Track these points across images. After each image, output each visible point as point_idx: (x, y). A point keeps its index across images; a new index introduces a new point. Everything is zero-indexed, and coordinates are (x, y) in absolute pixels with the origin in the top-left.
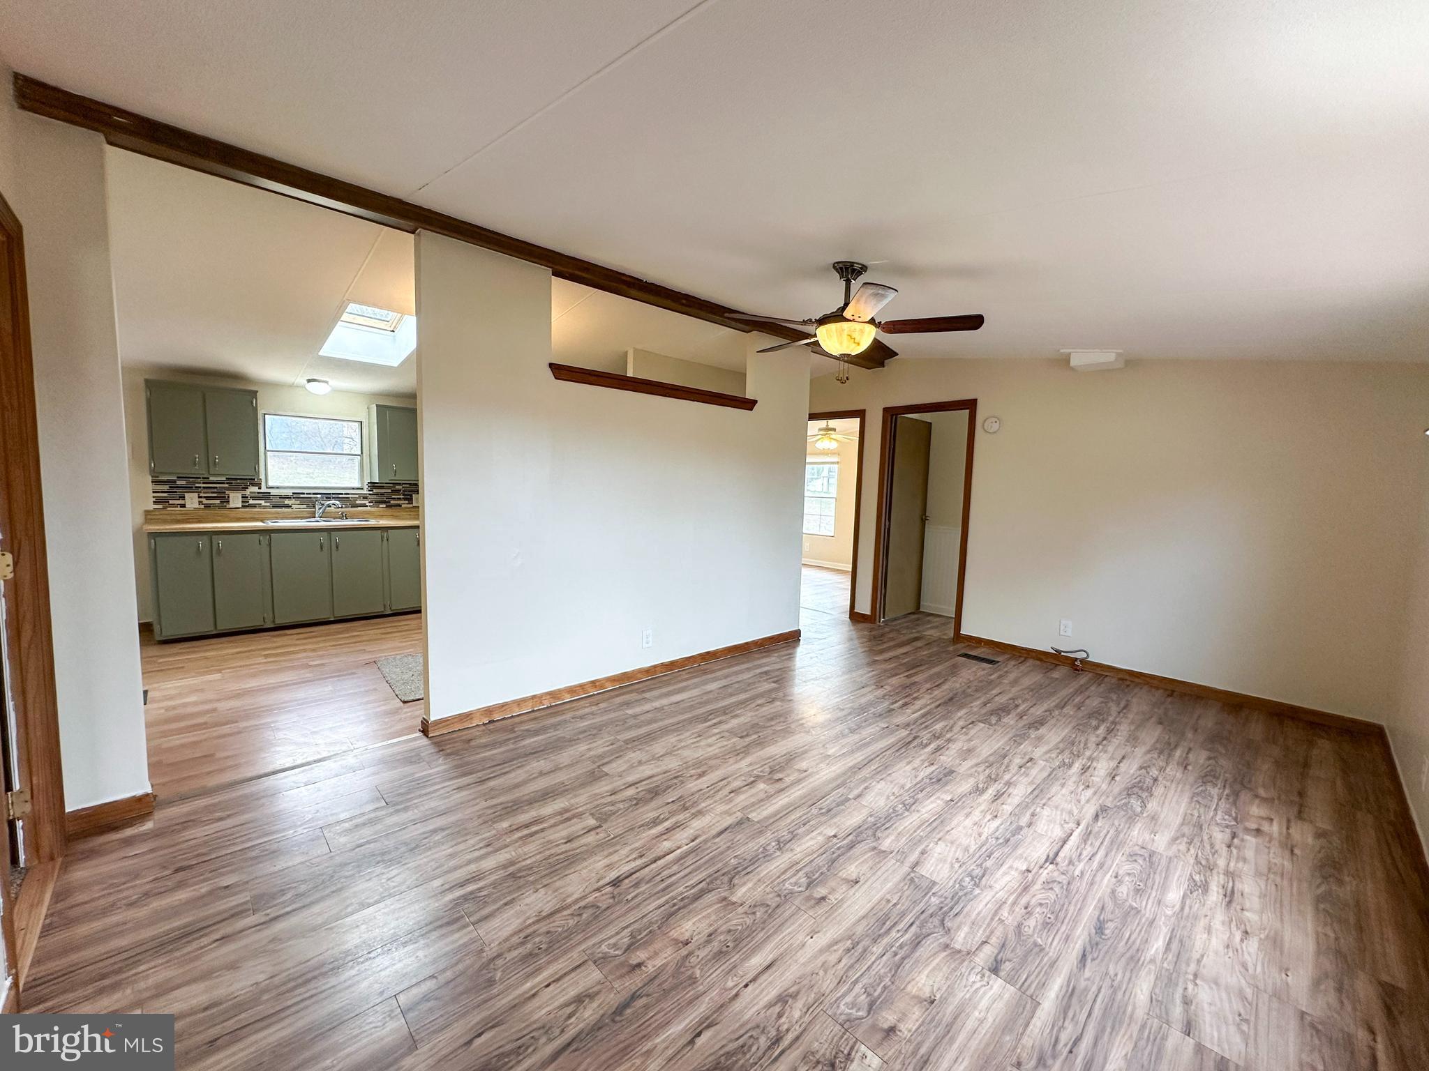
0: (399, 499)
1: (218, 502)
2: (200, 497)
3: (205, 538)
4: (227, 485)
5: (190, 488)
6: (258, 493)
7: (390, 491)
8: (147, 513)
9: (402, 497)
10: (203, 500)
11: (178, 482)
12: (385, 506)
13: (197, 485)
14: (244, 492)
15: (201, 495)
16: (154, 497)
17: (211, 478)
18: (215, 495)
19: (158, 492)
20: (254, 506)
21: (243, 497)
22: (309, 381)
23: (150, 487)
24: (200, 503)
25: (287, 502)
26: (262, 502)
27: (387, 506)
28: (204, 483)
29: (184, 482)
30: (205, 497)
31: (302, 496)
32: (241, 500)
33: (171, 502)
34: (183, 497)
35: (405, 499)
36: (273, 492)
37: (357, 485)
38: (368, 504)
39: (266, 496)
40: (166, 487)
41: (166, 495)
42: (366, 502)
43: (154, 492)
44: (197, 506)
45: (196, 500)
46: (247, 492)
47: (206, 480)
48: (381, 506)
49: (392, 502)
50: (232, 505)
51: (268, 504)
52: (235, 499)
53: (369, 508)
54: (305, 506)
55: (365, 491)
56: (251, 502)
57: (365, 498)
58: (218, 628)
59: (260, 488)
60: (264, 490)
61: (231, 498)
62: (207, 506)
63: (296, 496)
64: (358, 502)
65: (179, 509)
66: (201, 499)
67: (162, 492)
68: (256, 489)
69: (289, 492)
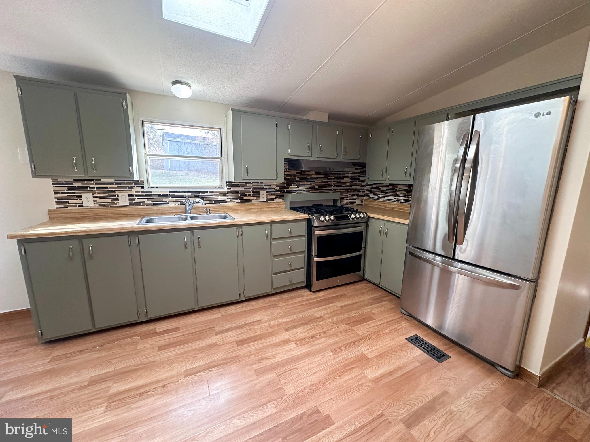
0: (250, 195)
1: (110, 201)
2: (94, 197)
3: (76, 242)
4: (116, 186)
5: (85, 189)
6: (142, 192)
7: (243, 189)
8: (50, 212)
9: (252, 193)
10: (98, 199)
11: (75, 184)
12: (239, 201)
13: (91, 186)
14: (130, 192)
15: (96, 195)
16: (56, 198)
17: (102, 180)
18: (107, 195)
19: (59, 193)
20: (139, 204)
21: (130, 196)
22: (174, 83)
23: (52, 189)
24: (95, 202)
25: (165, 200)
26: (145, 200)
27: (241, 202)
28: (96, 184)
29: (80, 184)
30: (98, 197)
31: (176, 194)
32: (127, 198)
33: (70, 202)
34: (80, 197)
35: (254, 195)
36: (154, 191)
37: (218, 184)
38: (227, 200)
39: (148, 195)
40: (65, 189)
41: (65, 195)
42: (225, 198)
43: (55, 193)
44: (92, 204)
45: (91, 199)
46: (133, 192)
47: (98, 182)
48: (237, 201)
49: (245, 198)
50: (121, 203)
51: (150, 202)
52: (124, 198)
53: (227, 203)
54: (179, 203)
55: (225, 190)
56: (137, 200)
57: (225, 195)
58: (97, 327)
59: (143, 188)
60: (146, 190)
61: (120, 198)
62: (101, 205)
63: (172, 194)
64: (219, 199)
65: (78, 207)
66: (95, 199)
67: (63, 193)
68: (139, 189)
69: (166, 191)
